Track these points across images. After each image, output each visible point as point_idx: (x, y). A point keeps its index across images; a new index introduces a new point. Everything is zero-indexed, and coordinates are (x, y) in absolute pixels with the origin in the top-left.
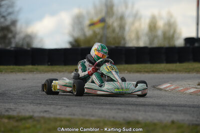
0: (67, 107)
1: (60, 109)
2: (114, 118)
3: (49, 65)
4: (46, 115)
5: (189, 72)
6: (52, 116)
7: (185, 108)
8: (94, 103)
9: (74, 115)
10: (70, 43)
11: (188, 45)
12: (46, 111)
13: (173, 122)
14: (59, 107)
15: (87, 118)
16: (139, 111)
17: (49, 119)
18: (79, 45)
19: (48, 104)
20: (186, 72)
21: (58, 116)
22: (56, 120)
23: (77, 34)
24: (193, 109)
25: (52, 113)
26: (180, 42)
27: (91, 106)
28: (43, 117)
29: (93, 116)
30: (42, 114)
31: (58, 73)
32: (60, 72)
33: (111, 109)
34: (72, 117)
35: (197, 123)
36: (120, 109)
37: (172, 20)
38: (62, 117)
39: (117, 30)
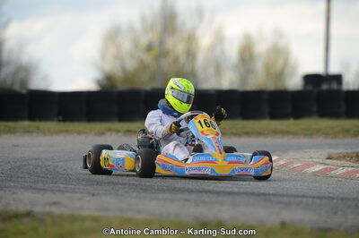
0: (93, 195)
1: (80, 199)
2: (177, 215)
3: (59, 121)
4: (56, 210)
5: (311, 135)
6: (66, 212)
7: (305, 200)
8: (141, 189)
9: (106, 210)
10: (99, 82)
11: (310, 88)
12: (55, 203)
13: (283, 224)
14: (78, 195)
15: (129, 215)
16: (223, 204)
17: (61, 217)
18: (113, 86)
19: (59, 191)
20: (305, 135)
21: (77, 213)
22: (73, 219)
23: (110, 66)
24: (318, 201)
25: (65, 207)
26: (294, 83)
27: (135, 194)
28: (50, 215)
29: (139, 212)
30: (48, 209)
31: (75, 135)
32: (79, 133)
33: (172, 201)
34: (102, 213)
35: (326, 226)
36: (188, 200)
37: (282, 43)
38: (84, 213)
39: (183, 59)
